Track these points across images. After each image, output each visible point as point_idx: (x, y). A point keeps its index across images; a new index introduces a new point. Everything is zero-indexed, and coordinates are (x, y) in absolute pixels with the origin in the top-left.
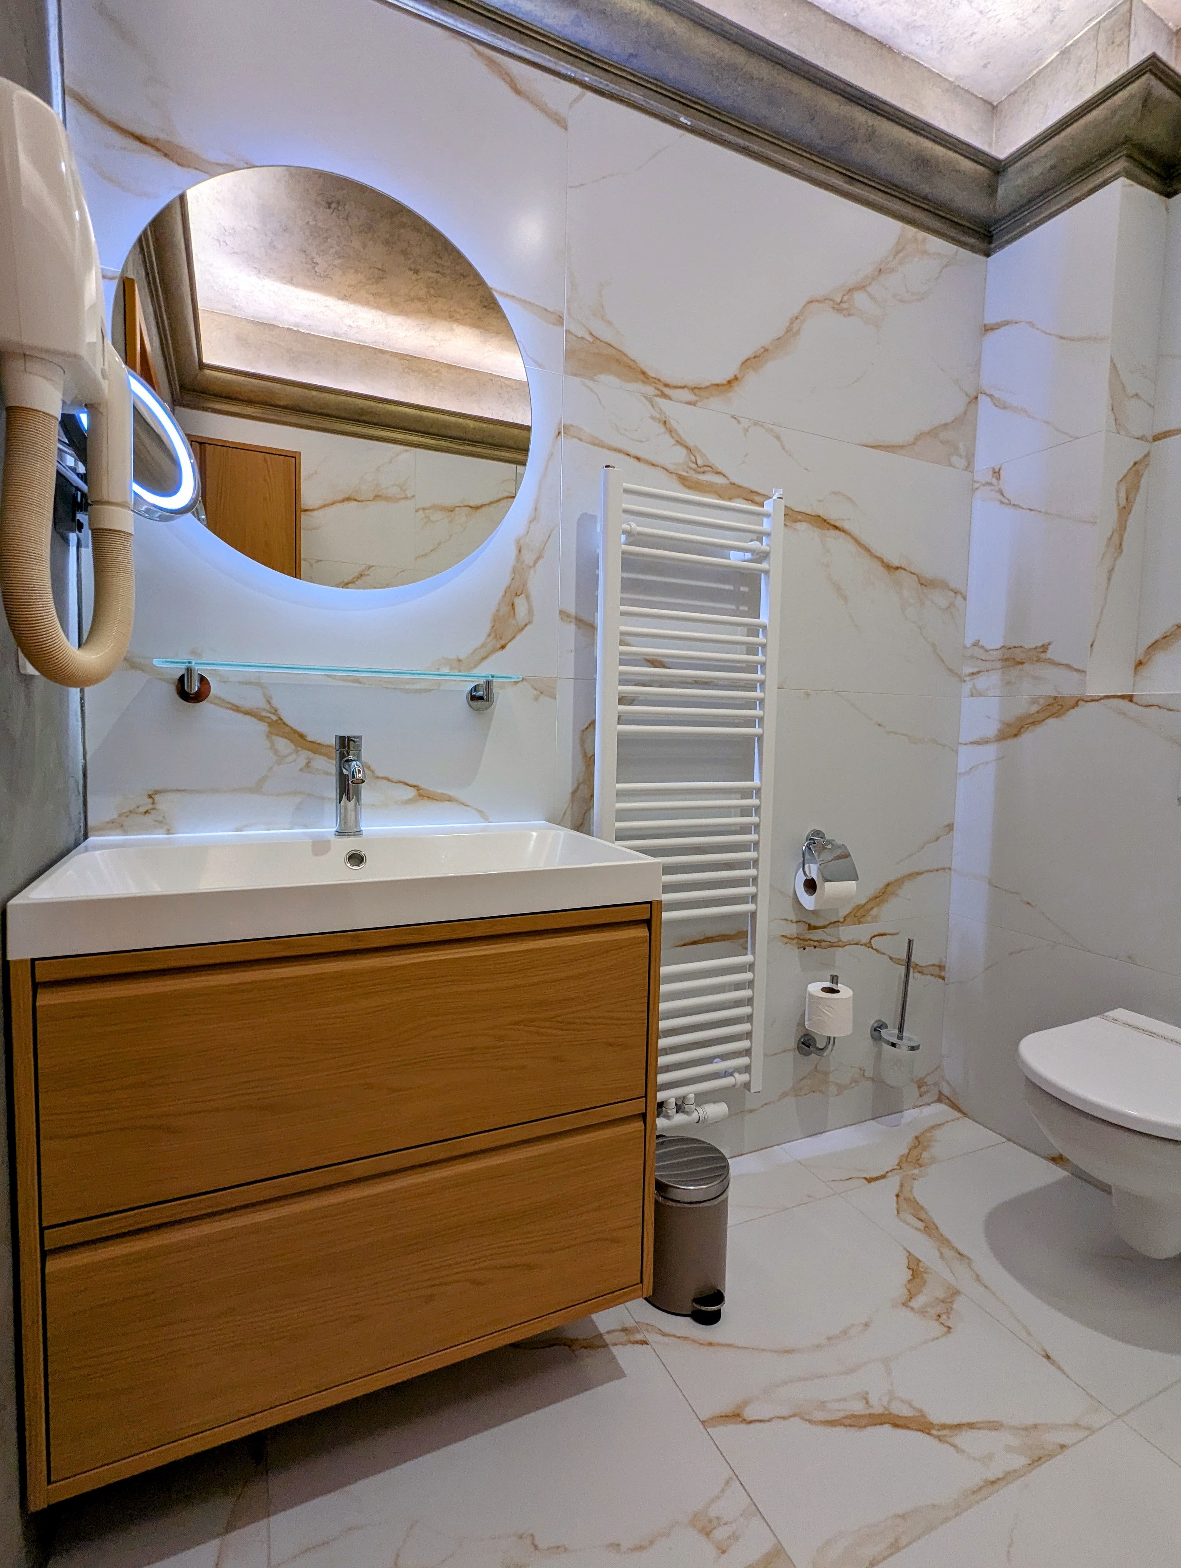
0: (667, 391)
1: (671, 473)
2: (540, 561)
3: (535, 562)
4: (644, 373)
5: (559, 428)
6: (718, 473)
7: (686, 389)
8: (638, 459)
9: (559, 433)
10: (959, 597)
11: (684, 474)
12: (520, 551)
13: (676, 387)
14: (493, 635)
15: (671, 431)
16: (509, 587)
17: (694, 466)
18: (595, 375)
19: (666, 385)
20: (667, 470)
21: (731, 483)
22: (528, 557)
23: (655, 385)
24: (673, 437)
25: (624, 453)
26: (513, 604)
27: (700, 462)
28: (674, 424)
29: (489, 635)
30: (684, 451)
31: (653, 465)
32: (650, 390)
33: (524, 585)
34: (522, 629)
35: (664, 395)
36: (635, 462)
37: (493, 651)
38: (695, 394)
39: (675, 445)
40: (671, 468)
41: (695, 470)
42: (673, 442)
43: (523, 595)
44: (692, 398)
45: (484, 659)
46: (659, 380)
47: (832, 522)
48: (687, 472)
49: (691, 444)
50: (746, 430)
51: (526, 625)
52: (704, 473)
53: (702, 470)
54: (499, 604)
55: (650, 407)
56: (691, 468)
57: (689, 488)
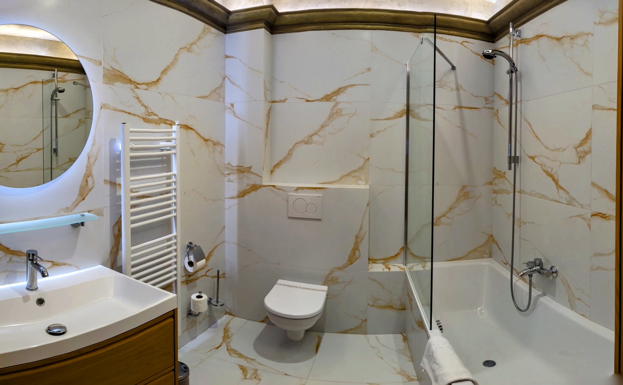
0: (138, 86)
1: (140, 117)
2: (96, 161)
3: (95, 162)
4: (130, 80)
5: (101, 106)
6: (155, 115)
7: (144, 84)
8: (129, 113)
9: (102, 107)
10: (223, 147)
11: (145, 117)
12: (89, 158)
13: (141, 84)
14: (80, 195)
15: (140, 101)
16: (85, 174)
17: (147, 113)
18: (113, 83)
19: (138, 84)
20: (139, 116)
21: (160, 118)
22: (92, 160)
23: (134, 84)
24: (140, 103)
25: (124, 112)
26: (87, 181)
27: (149, 112)
28: (141, 98)
29: (79, 195)
30: (144, 108)
31: (135, 115)
32: (133, 86)
33: (91, 172)
34: (91, 190)
35: (137, 88)
36: (128, 115)
37: (81, 201)
38: (147, 86)
40: (140, 115)
41: (148, 115)
42: (141, 105)
43: (91, 176)
44: (146, 87)
45: (77, 205)
46: (135, 82)
47: (190, 127)
48: (146, 116)
49: (146, 105)
50: (163, 97)
51: (92, 188)
52: (151, 115)
53: (150, 114)
54: (82, 182)
55: (133, 92)
56: (147, 114)
57: (146, 122)
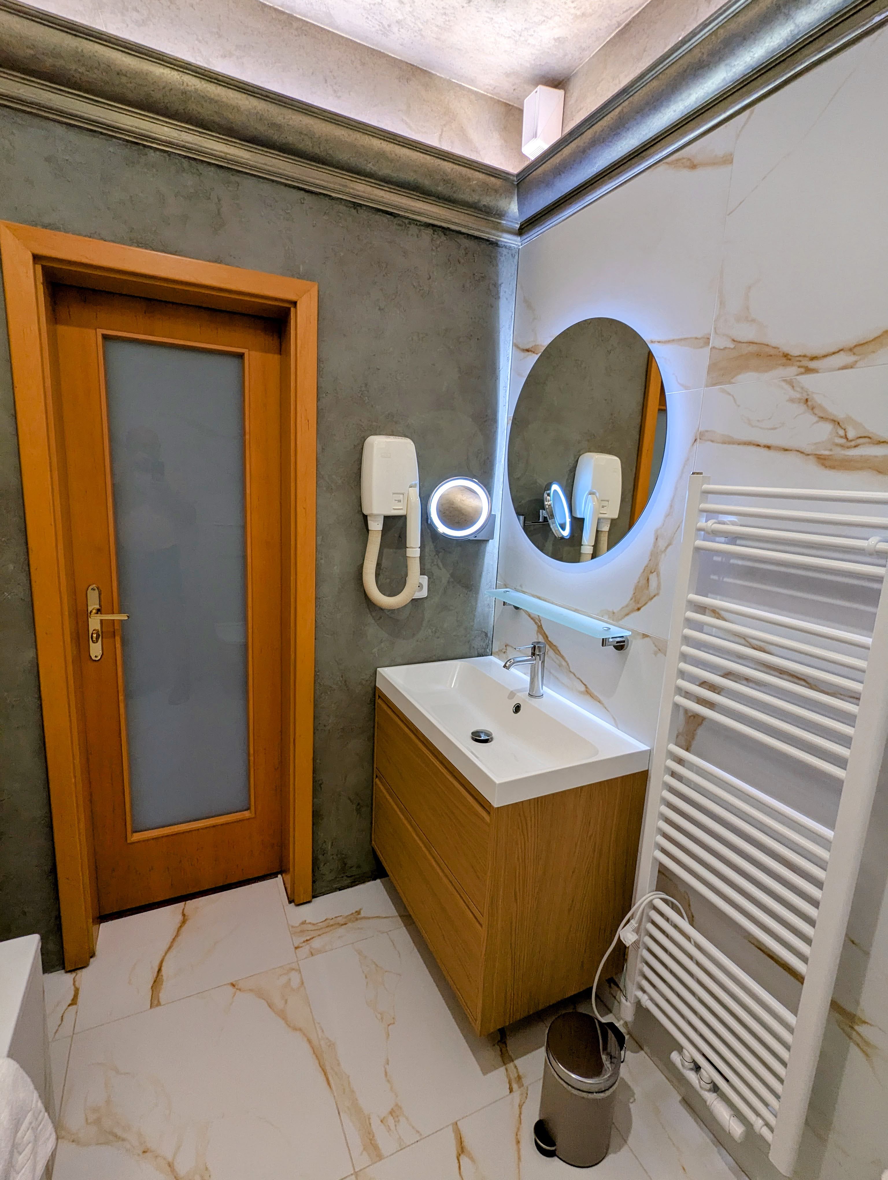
0: (813, 365)
1: (808, 455)
2: (670, 547)
3: (667, 548)
4: (786, 356)
5: (696, 437)
6: (880, 443)
7: (841, 352)
8: (769, 447)
9: (696, 440)
11: (827, 453)
12: (657, 539)
13: (828, 355)
15: (813, 409)
16: (647, 566)
17: (843, 441)
19: (813, 358)
20: (802, 453)
22: (662, 544)
23: (798, 363)
24: (817, 414)
25: (754, 445)
26: (648, 579)
27: (851, 434)
28: (819, 399)
29: (632, 599)
30: (831, 426)
31: (786, 450)
32: (791, 371)
33: (657, 565)
34: (652, 598)
35: (808, 370)
37: (632, 611)
38: (854, 354)
39: (817, 422)
40: (808, 450)
41: (842, 446)
42: (815, 419)
43: (655, 573)
44: (851, 359)
45: (627, 614)
46: (804, 356)
48: (831, 450)
49: (842, 415)
51: (655, 596)
52: (855, 446)
53: (853, 443)
54: (639, 578)
55: (791, 388)
56: (837, 445)
57: (832, 467)
